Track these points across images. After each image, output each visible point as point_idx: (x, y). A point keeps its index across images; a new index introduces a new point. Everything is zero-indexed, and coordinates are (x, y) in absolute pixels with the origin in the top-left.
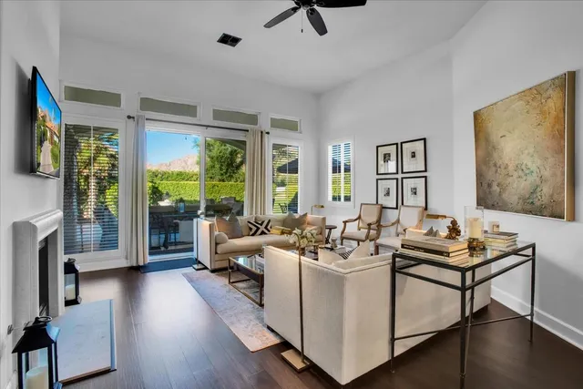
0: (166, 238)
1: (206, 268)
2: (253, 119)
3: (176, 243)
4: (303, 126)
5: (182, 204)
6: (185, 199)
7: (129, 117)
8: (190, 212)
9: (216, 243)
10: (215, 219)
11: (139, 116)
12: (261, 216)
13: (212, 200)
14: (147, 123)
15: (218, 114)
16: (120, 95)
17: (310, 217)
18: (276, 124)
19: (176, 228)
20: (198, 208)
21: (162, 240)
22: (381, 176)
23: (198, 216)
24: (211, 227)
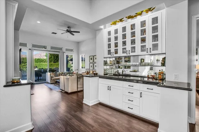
0: (38, 78)
1: (49, 83)
2: (61, 49)
3: (41, 79)
4: (74, 50)
5: (42, 70)
6: (43, 68)
7: (29, 49)
8: (45, 71)
9: (51, 77)
10: (51, 73)
11: (32, 49)
12: (63, 72)
13: (51, 69)
14: (34, 50)
15: (52, 48)
16: (27, 44)
17: (75, 72)
18: (67, 50)
19: (41, 76)
20: (47, 70)
21: (37, 79)
22: (90, 63)
23: (47, 72)
24: (50, 74)
